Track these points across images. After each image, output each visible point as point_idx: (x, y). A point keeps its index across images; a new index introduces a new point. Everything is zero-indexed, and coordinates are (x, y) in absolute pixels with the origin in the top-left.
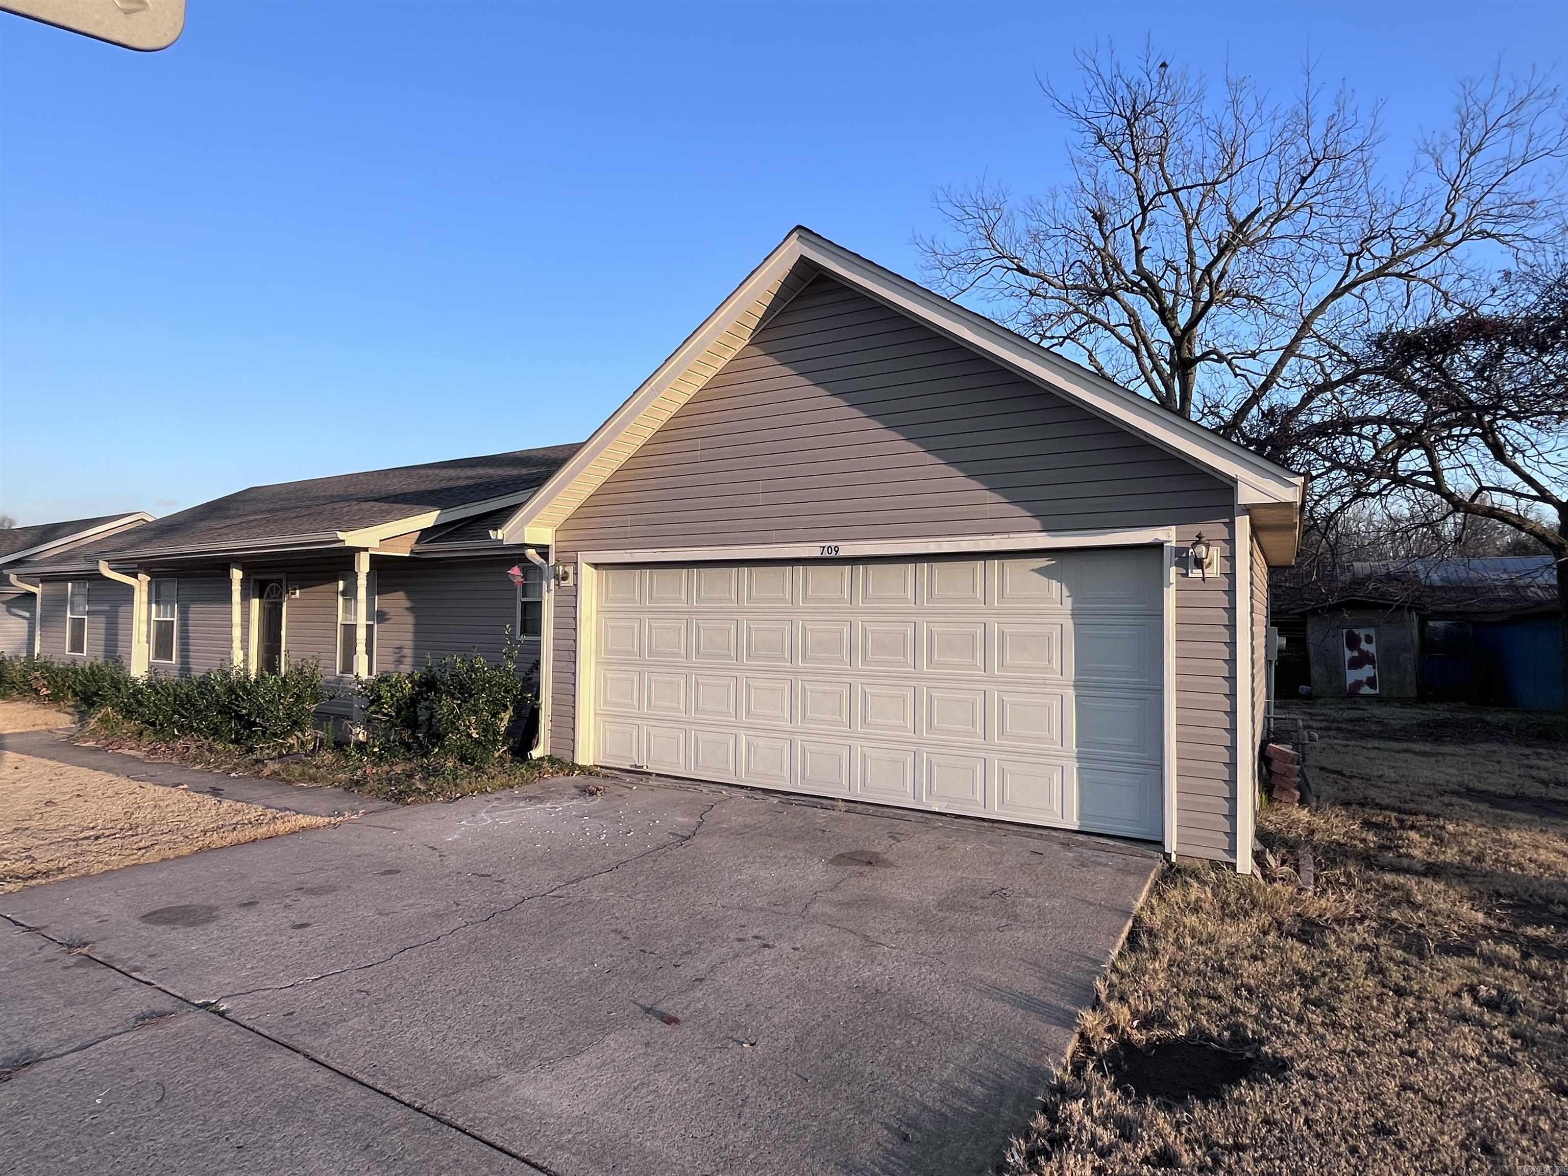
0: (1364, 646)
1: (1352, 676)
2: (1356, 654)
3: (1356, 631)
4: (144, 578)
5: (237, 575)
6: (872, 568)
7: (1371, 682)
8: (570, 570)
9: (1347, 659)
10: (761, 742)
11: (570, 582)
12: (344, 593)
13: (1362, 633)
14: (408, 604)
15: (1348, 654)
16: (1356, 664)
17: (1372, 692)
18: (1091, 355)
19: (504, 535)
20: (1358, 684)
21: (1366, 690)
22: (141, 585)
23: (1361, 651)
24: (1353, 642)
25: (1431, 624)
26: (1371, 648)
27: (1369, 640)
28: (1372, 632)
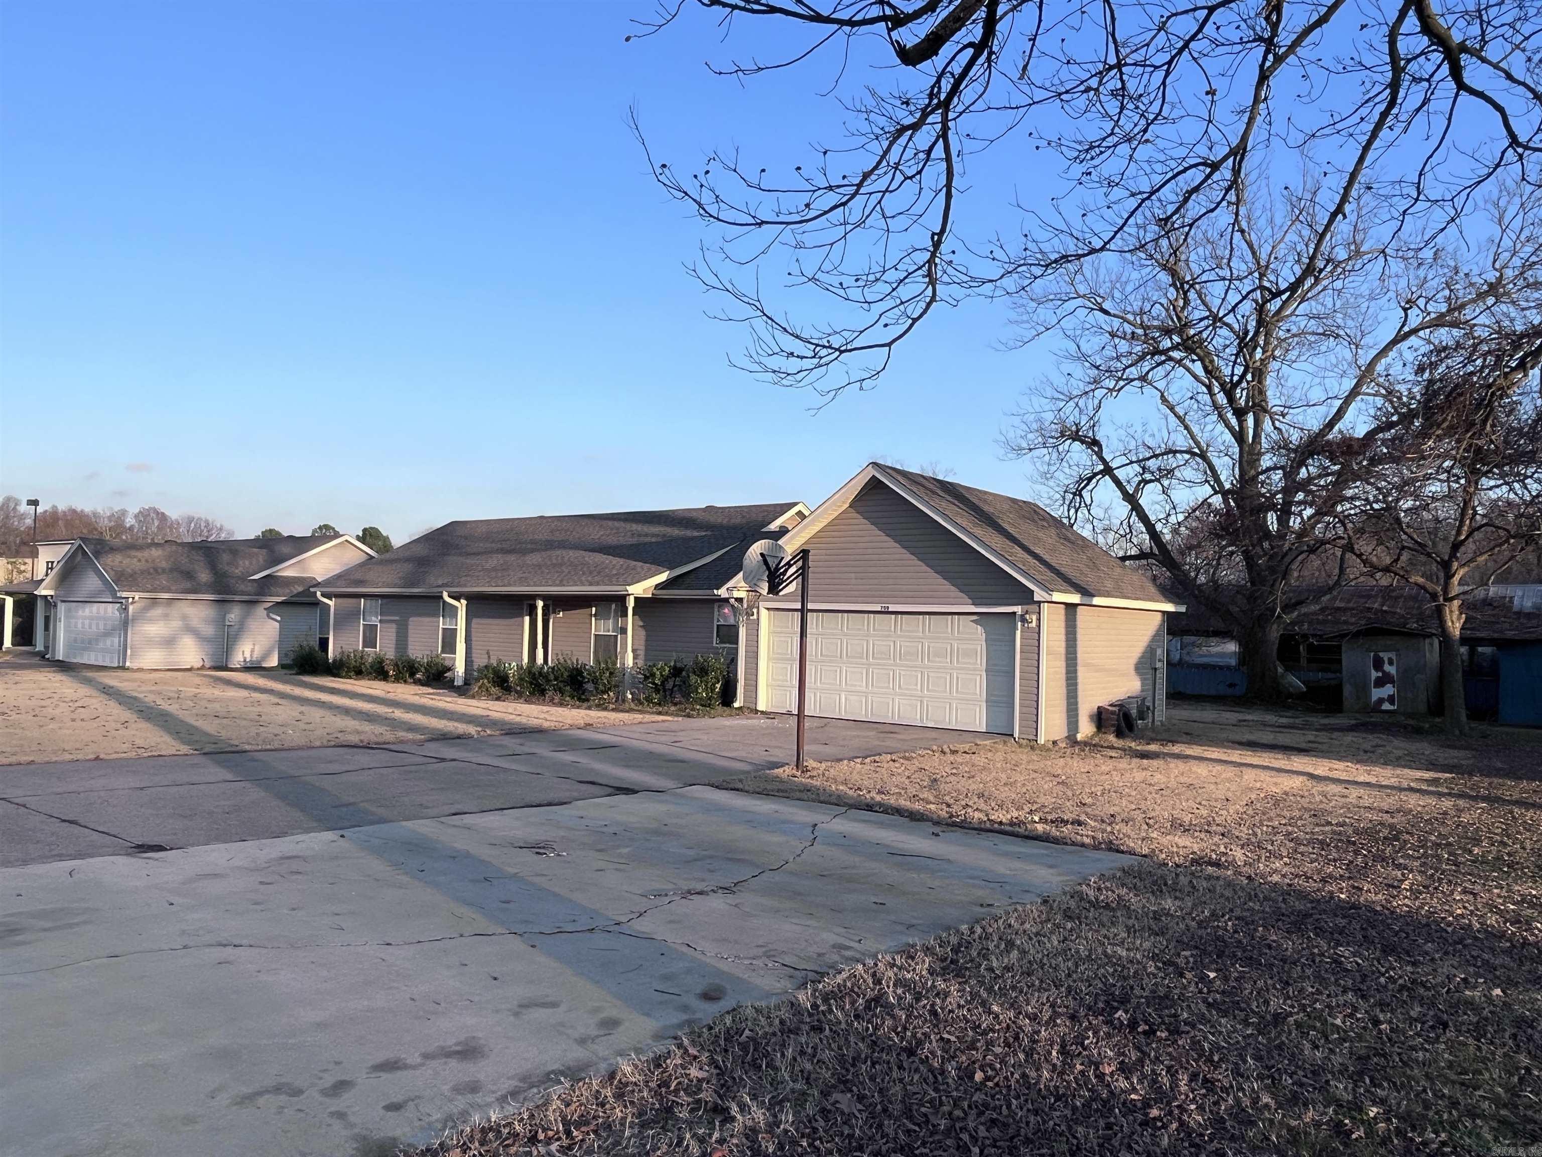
0: (1387, 668)
1: (1377, 693)
2: (1380, 674)
3: (1381, 654)
4: (464, 602)
5: (540, 604)
6: (904, 616)
7: (1391, 700)
8: (755, 611)
9: (1373, 678)
10: (852, 698)
11: (755, 617)
12: (595, 615)
13: (1385, 656)
14: (641, 624)
15: (1374, 674)
16: (1380, 683)
17: (1392, 708)
18: (1162, 396)
19: (722, 592)
20: (1381, 701)
21: (1386, 706)
22: (461, 606)
23: (1384, 672)
24: (1378, 664)
25: (1480, 649)
26: (1391, 670)
27: (1391, 663)
28: (1393, 655)
